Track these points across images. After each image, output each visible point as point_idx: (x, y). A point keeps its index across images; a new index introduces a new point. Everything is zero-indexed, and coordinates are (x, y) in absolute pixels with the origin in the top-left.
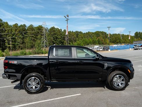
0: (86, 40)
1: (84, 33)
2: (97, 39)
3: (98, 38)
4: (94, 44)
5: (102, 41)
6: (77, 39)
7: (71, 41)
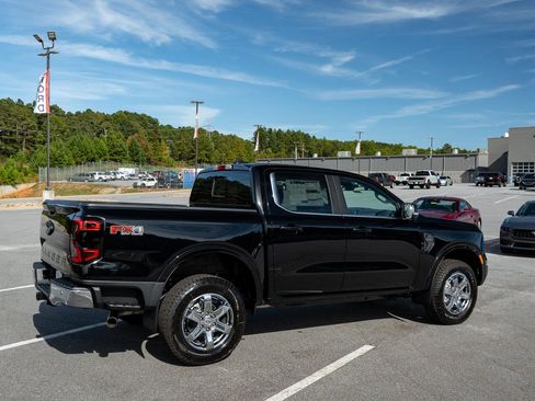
0: (84, 142)
1: (70, 114)
2: (128, 141)
3: (130, 138)
4: (116, 160)
5: (146, 150)
6: (40, 133)
7: (14, 141)
